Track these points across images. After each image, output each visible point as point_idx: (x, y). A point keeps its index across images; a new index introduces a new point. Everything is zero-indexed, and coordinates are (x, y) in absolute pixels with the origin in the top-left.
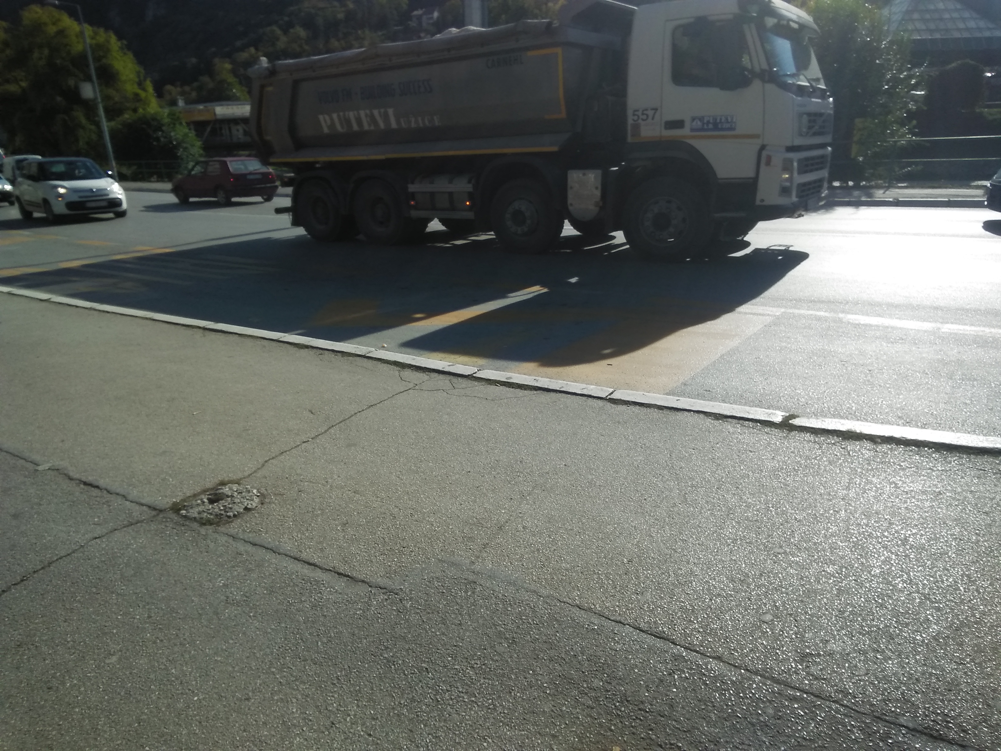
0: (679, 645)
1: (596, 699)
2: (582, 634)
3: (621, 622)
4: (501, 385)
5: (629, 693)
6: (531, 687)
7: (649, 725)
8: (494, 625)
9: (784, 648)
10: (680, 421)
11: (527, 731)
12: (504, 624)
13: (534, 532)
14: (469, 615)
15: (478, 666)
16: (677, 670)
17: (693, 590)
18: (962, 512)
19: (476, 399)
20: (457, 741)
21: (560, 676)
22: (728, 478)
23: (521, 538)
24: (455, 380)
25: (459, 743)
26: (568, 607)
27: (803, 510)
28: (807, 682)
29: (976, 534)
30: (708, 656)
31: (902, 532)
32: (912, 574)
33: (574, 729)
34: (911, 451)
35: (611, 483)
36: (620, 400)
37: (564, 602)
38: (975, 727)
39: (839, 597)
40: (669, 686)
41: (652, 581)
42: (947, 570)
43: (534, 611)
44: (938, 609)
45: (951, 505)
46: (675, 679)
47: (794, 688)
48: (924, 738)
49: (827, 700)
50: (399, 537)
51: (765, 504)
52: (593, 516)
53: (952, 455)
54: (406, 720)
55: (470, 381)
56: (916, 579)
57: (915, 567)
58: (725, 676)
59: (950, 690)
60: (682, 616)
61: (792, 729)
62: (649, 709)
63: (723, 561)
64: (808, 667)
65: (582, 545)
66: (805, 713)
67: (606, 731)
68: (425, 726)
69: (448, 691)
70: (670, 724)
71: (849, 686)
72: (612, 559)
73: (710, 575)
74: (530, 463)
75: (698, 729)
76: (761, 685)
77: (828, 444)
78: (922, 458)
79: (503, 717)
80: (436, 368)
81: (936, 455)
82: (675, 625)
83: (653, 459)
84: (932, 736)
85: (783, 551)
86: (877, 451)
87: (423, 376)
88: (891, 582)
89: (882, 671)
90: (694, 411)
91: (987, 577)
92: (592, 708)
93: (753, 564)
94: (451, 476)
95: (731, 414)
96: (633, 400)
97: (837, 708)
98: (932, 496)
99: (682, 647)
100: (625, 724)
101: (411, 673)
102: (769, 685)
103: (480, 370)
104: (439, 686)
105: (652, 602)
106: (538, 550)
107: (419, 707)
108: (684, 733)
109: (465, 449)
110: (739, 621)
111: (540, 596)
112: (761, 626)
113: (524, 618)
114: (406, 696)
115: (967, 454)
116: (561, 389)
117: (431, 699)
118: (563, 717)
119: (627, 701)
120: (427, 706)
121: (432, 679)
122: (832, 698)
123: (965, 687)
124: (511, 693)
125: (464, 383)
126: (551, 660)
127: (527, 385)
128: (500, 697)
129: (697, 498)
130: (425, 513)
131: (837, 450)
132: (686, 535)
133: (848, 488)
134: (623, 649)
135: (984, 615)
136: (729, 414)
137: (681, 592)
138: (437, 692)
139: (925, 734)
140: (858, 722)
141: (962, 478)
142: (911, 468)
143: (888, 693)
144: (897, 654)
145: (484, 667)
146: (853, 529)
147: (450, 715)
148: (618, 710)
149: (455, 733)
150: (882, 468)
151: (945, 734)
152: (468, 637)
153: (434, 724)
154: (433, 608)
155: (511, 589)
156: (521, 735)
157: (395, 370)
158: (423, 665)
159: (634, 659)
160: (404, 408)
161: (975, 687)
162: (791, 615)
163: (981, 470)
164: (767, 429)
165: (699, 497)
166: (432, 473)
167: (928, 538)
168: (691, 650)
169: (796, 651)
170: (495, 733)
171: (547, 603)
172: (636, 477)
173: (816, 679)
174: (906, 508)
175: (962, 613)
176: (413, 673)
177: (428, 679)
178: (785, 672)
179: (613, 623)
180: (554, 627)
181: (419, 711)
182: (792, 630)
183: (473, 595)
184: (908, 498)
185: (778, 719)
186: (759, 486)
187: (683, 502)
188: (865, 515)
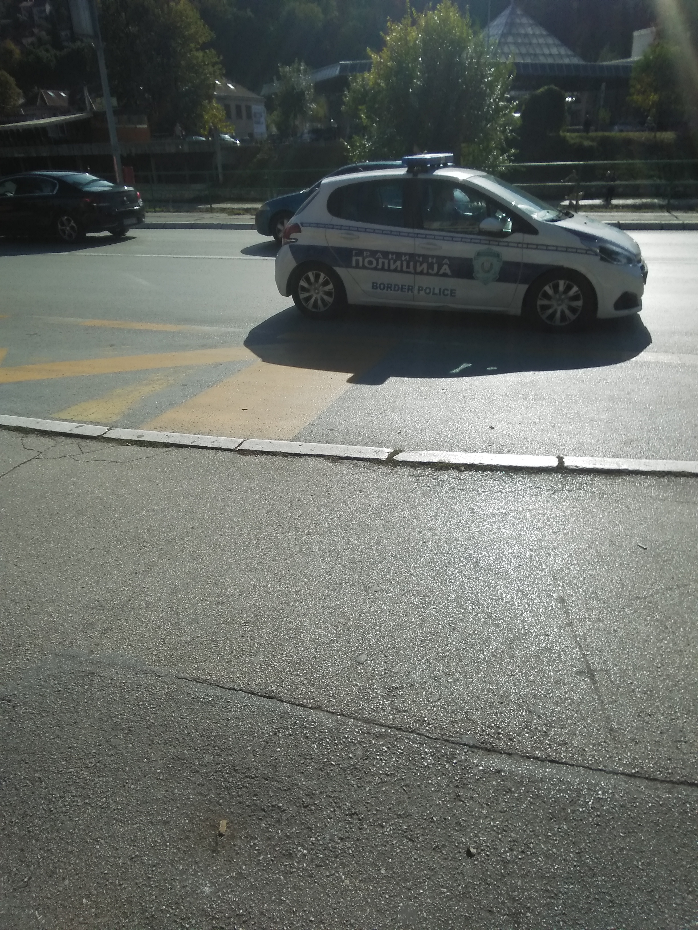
0: (285, 702)
1: (207, 775)
2: (197, 709)
3: (234, 689)
4: (132, 445)
5: (237, 762)
6: (145, 776)
7: (254, 791)
8: (111, 717)
9: (375, 686)
10: (302, 467)
11: (140, 823)
12: (121, 714)
13: (156, 607)
14: (85, 711)
15: (93, 764)
16: (281, 728)
17: (301, 642)
18: (521, 530)
19: (105, 463)
20: (70, 849)
21: (173, 758)
22: (340, 521)
23: (143, 616)
24: (83, 443)
25: (71, 852)
26: (186, 682)
27: (398, 545)
28: (391, 717)
29: (530, 549)
30: (310, 708)
31: (474, 556)
32: (479, 595)
33: (185, 811)
34: (487, 475)
35: (235, 541)
36: (249, 450)
37: (182, 678)
38: (519, 735)
39: (421, 626)
40: (274, 747)
41: (266, 639)
42: (506, 587)
43: (152, 694)
44: (498, 626)
45: (513, 524)
46: (279, 738)
47: (381, 725)
48: (481, 752)
49: (407, 731)
50: (14, 636)
51: (368, 544)
52: (216, 580)
53: (518, 476)
54: (16, 839)
55: (100, 443)
56: (482, 600)
57: (483, 588)
58: (323, 726)
59: (502, 703)
60: (290, 671)
61: (377, 767)
62: (254, 774)
63: (329, 608)
64: (393, 701)
65: (203, 613)
66: (388, 748)
67: (215, 806)
68: (37, 841)
69: (61, 797)
70: (273, 785)
71: (425, 714)
72: (230, 623)
73: (317, 624)
74: (156, 530)
75: (297, 785)
76: (353, 727)
77: (424, 476)
78: (495, 482)
79: (116, 814)
80: (62, 431)
81: (506, 478)
82: (283, 682)
83: (275, 510)
84: (486, 749)
85: (379, 588)
86: (460, 479)
87: (49, 442)
88: (463, 605)
89: (452, 694)
90: (314, 456)
91: (536, 589)
92: (203, 785)
93: (354, 606)
94: (73, 556)
95: (346, 455)
96: (260, 450)
97: (414, 737)
98: (499, 518)
99: (288, 703)
100: (233, 795)
101: (24, 786)
102: (360, 727)
103: (111, 429)
104: (52, 795)
105: (264, 662)
106: (159, 626)
107: (31, 822)
108: (284, 792)
109: (91, 522)
110: (338, 666)
111: (159, 676)
112: (356, 668)
113: (141, 703)
114: (17, 812)
115: (529, 475)
116: (193, 444)
117: (44, 810)
118: (174, 800)
119: (236, 771)
120: (39, 818)
121: (46, 789)
122: (411, 728)
123: (514, 697)
124: (125, 786)
125: (92, 445)
126: (166, 743)
127: (159, 442)
128: (114, 793)
129: (311, 546)
130: (43, 603)
131: (430, 482)
132: (299, 586)
133: (435, 519)
134: (234, 717)
135: (531, 626)
136: (344, 455)
137: (291, 646)
138: (50, 801)
139: (482, 749)
140: (431, 748)
141: (523, 497)
142: (486, 492)
143: (455, 714)
144: (463, 675)
145: (98, 764)
146: (437, 558)
147: (62, 824)
148: (226, 781)
149: (67, 842)
150: (464, 495)
151: (497, 745)
152: (83, 735)
153: (46, 837)
154: (48, 710)
155: (130, 674)
156: (134, 829)
157: (17, 438)
158: (35, 775)
159: (244, 725)
160: (25, 483)
161: (521, 696)
162: (382, 651)
163: (538, 488)
164: (375, 467)
165: (313, 545)
166: (53, 555)
167: (493, 559)
168: (296, 705)
169: (384, 687)
170: (108, 833)
171: (165, 682)
172: (258, 531)
173: (399, 712)
174: (479, 532)
175: (515, 627)
176: (25, 786)
177: (41, 789)
178: (374, 710)
179: (227, 691)
180: (170, 708)
181: (31, 826)
182: (382, 667)
183: (90, 688)
184: (481, 522)
185: (366, 759)
186: (365, 526)
187: (299, 552)
188: (446, 543)
